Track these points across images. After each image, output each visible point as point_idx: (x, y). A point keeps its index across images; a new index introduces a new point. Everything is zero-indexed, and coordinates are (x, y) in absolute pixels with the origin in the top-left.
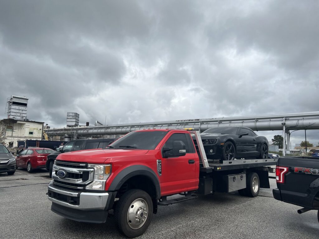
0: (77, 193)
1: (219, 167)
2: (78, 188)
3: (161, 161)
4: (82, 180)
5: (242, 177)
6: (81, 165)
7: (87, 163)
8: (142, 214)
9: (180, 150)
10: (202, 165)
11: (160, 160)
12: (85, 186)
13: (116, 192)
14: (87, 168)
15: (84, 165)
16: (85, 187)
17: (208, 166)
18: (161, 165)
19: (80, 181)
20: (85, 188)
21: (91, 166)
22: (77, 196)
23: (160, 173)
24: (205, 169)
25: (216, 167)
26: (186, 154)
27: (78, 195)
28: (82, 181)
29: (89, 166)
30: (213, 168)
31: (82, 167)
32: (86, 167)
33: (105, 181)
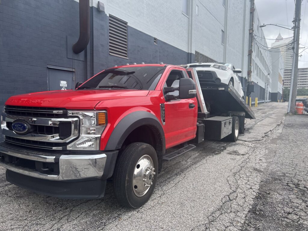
0: (54, 157)
2: (54, 148)
4: (59, 136)
5: (230, 122)
6: (55, 112)
7: (65, 109)
8: (150, 176)
9: (189, 91)
12: (66, 144)
13: (118, 151)
15: (60, 112)
16: (66, 146)
17: (206, 111)
19: (55, 138)
20: (66, 148)
21: (73, 113)
22: (53, 161)
23: (164, 121)
24: (203, 114)
27: (55, 159)
28: (58, 138)
29: (70, 113)
31: (58, 116)
32: (65, 116)
33: (99, 136)
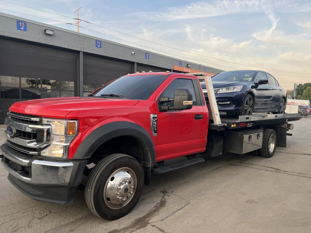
0: (28, 161)
1: (233, 124)
3: (156, 116)
5: (258, 136)
6: (33, 119)
7: (41, 117)
8: (126, 190)
9: (184, 102)
10: (212, 121)
11: (156, 114)
12: (40, 150)
14: (42, 125)
15: (37, 119)
17: (220, 123)
18: (156, 121)
19: (32, 144)
20: (41, 153)
21: (48, 122)
22: (26, 165)
23: (155, 132)
24: (216, 126)
25: (229, 124)
26: (193, 107)
27: (29, 163)
28: (35, 143)
29: (45, 121)
30: (226, 125)
31: (36, 123)
32: (40, 123)
33: (68, 144)
